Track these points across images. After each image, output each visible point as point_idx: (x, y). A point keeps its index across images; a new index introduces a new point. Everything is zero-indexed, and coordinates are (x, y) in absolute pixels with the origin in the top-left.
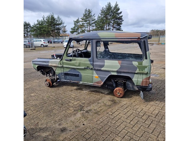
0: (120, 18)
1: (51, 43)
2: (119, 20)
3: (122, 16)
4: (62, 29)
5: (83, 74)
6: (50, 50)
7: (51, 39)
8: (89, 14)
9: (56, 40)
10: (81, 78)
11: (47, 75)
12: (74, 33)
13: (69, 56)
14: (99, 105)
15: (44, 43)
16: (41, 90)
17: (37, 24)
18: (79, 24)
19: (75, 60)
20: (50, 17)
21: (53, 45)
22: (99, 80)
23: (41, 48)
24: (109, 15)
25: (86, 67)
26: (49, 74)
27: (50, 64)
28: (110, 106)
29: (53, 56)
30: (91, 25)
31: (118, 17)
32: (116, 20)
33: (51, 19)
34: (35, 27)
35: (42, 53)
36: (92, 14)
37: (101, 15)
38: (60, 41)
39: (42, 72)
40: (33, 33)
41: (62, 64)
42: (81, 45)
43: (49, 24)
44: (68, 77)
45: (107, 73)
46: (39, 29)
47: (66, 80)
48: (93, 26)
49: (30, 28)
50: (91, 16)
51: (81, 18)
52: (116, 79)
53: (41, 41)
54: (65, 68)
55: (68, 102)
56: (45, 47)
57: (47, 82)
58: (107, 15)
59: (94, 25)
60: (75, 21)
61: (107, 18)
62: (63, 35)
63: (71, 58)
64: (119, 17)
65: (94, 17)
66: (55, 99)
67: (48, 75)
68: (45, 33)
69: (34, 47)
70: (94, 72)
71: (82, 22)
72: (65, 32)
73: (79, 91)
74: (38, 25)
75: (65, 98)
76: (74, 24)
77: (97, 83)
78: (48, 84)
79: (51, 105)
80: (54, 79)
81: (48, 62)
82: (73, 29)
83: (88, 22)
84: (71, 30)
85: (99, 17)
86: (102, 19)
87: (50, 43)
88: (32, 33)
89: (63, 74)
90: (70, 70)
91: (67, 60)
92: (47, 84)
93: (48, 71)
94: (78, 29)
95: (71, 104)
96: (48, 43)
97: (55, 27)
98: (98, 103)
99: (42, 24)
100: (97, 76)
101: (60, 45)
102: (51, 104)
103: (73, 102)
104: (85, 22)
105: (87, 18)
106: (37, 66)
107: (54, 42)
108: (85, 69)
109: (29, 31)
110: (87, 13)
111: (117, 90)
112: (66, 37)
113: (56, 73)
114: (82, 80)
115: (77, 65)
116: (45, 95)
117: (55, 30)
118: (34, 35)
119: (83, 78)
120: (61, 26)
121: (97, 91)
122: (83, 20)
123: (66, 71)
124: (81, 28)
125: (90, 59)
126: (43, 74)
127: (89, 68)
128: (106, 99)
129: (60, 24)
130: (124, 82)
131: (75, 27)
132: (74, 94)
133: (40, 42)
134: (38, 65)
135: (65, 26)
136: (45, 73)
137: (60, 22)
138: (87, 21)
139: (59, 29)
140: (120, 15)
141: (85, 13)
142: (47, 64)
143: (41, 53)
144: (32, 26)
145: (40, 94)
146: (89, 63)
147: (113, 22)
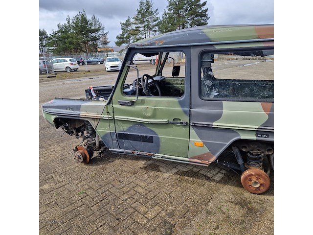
0: (204, 15)
1: (83, 64)
2: (201, 17)
3: (206, 10)
4: (101, 39)
5: (163, 135)
6: (81, 77)
7: (84, 57)
8: (148, 9)
9: (91, 59)
10: (158, 145)
11: (77, 135)
12: (122, 45)
13: (127, 94)
14: (213, 219)
15: (72, 64)
16: (65, 173)
17: (58, 32)
18: (130, 28)
19: (143, 102)
20: (80, 17)
21: (86, 67)
22: (206, 150)
23: (67, 73)
24: (183, 8)
25: (171, 121)
26: (83, 133)
27: (83, 114)
28: (243, 222)
29: (88, 92)
30: (151, 29)
31: (200, 11)
32: (196, 18)
33: (82, 22)
34: (55, 36)
35: (68, 84)
36: (154, 10)
37: (170, 10)
38: (98, 60)
39: (67, 128)
40: (52, 48)
41: (111, 113)
42: (135, 65)
43: (79, 31)
44: (126, 143)
45: (227, 134)
46: (61, 40)
47: (121, 150)
48: (155, 31)
49: (46, 39)
50: (151, 13)
51: (134, 18)
52: (245, 147)
53: (65, 61)
54: (119, 123)
55: (131, 210)
56: (74, 73)
57: (78, 153)
58: (180, 9)
59: (157, 28)
60: (124, 24)
61: (179, 15)
62: (102, 50)
63: (134, 98)
64: (201, 13)
65: (157, 14)
66: (98, 199)
67: (80, 134)
68: (72, 46)
69: (54, 73)
70: (193, 132)
71: (135, 24)
72: (106, 43)
73: (153, 172)
74: (60, 34)
75: (123, 197)
76: (122, 29)
77: (199, 158)
78: (81, 156)
79: (89, 222)
80: (95, 144)
81: (78, 108)
82: (120, 38)
83: (146, 24)
84: (117, 40)
85: (166, 14)
86: (171, 17)
87: (81, 64)
88: (50, 48)
89: (115, 137)
90: (130, 127)
91: (123, 104)
92: (79, 158)
93: (80, 127)
94: (128, 37)
95: (139, 218)
96: (78, 65)
97: (88, 36)
98: (208, 212)
99: (66, 32)
100: (199, 141)
101: (98, 67)
102: (91, 218)
103: (143, 209)
104: (140, 23)
105: (143, 16)
106: (53, 117)
107: (88, 62)
108: (168, 124)
109: (44, 44)
110: (144, 7)
111: (251, 175)
112: (108, 53)
113: (97, 134)
114: (161, 149)
115: (148, 115)
116: (74, 187)
117: (89, 41)
118: (53, 51)
119: (162, 144)
120: (100, 32)
121: (195, 173)
122: (137, 20)
123: (122, 128)
124: (133, 35)
125: (182, 98)
126: (70, 132)
127: (179, 121)
128: (223, 197)
129: (97, 30)
130: (267, 153)
131: (123, 35)
132: (143, 184)
133: (64, 63)
134: (55, 117)
135: (106, 34)
136: (74, 131)
137: (97, 27)
138: (144, 21)
139: (95, 39)
140: (204, 8)
141: (140, 7)
142: (77, 112)
143: (66, 82)
144: (49, 36)
145: (64, 183)
146: (179, 109)
147: (190, 22)
